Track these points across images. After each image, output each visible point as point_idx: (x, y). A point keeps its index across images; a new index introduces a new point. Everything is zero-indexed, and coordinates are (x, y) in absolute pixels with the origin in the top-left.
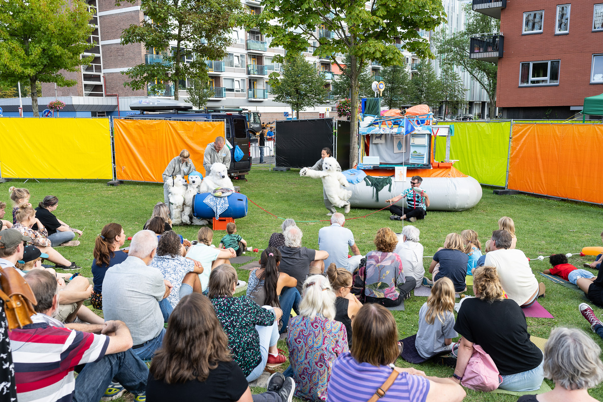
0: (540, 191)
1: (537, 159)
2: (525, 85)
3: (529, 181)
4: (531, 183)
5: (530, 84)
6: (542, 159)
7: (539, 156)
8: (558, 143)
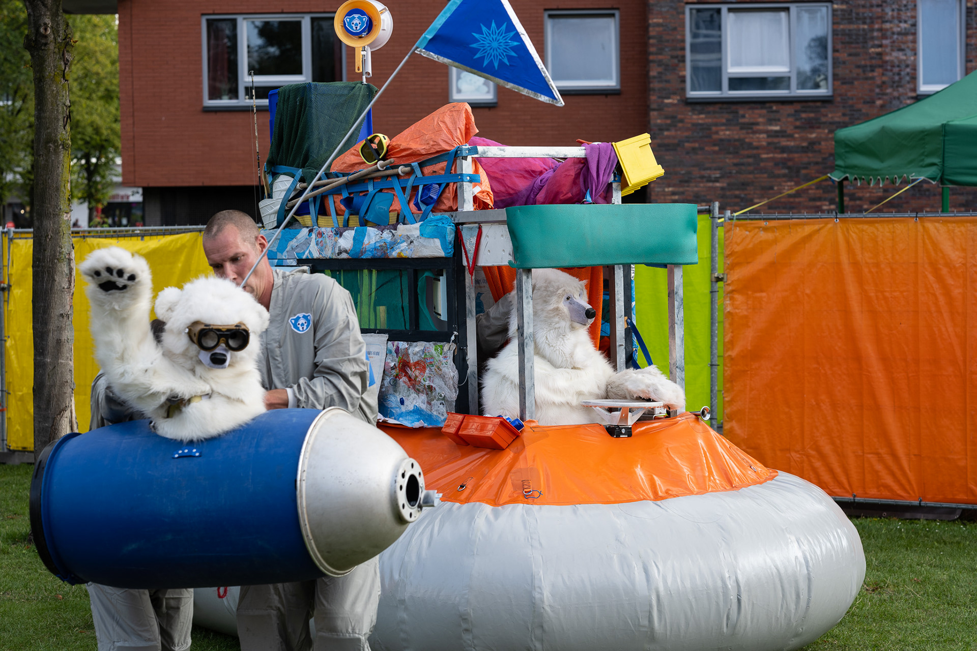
0: (887, 487)
1: (858, 357)
3: (827, 449)
4: (841, 456)
5: (243, 100)
6: (884, 359)
7: (869, 349)
8: (956, 292)
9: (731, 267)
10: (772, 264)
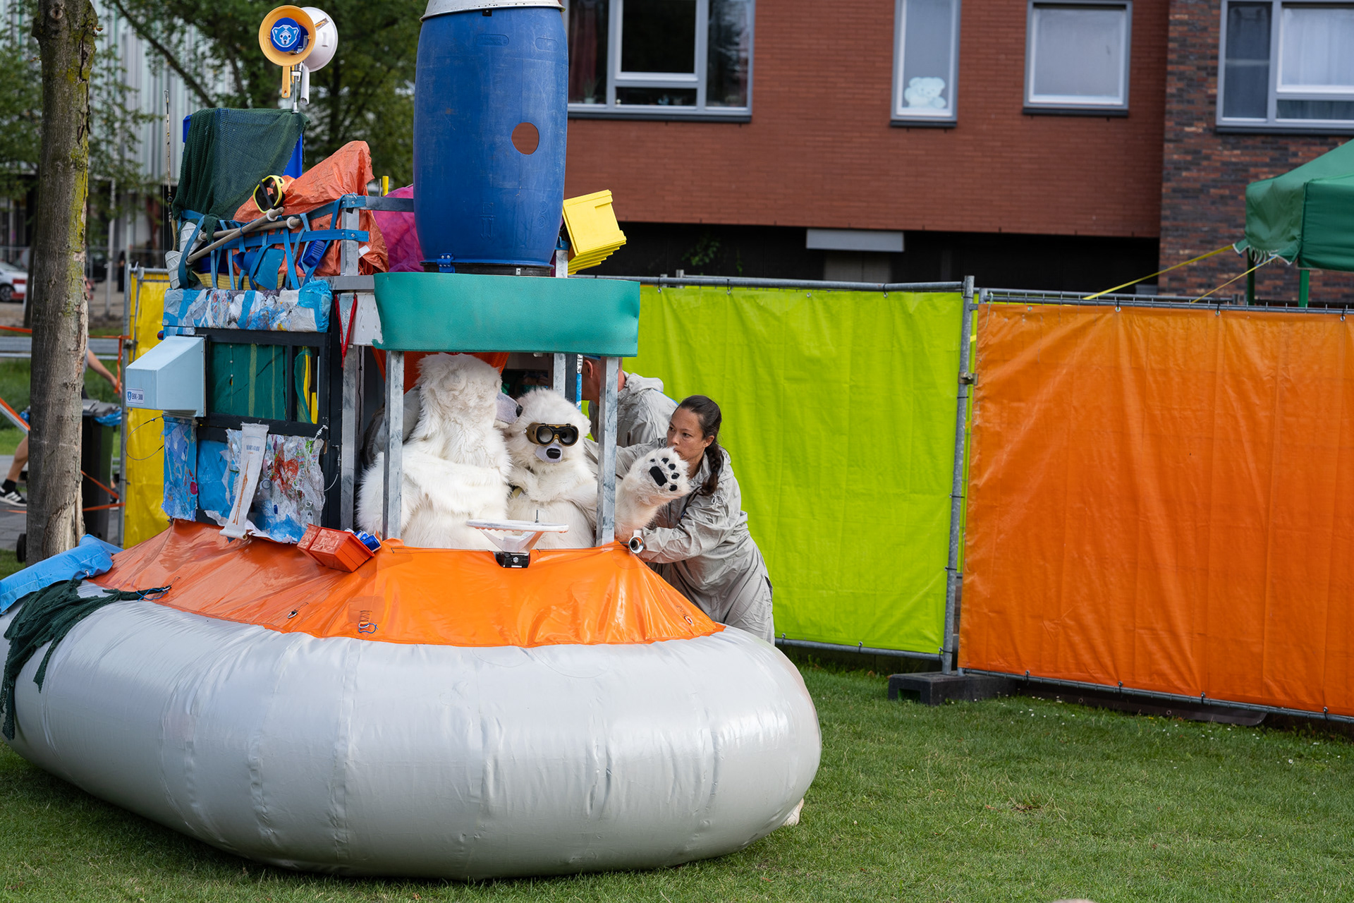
1: (1133, 496)
2: (589, 106)
3: (1089, 619)
4: (1107, 630)
5: (613, 105)
6: (1168, 501)
8: (1262, 415)
9: (984, 366)
10: (1035, 364)
